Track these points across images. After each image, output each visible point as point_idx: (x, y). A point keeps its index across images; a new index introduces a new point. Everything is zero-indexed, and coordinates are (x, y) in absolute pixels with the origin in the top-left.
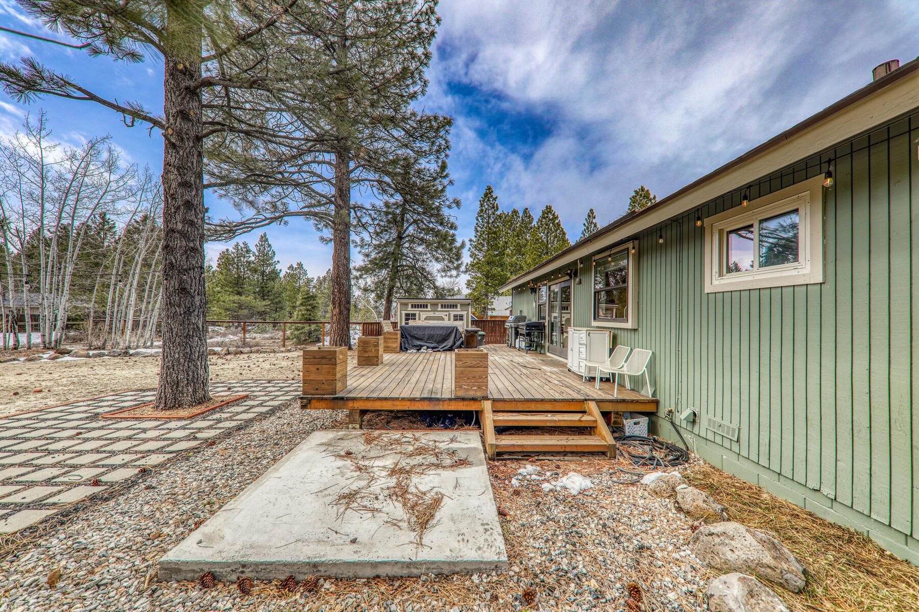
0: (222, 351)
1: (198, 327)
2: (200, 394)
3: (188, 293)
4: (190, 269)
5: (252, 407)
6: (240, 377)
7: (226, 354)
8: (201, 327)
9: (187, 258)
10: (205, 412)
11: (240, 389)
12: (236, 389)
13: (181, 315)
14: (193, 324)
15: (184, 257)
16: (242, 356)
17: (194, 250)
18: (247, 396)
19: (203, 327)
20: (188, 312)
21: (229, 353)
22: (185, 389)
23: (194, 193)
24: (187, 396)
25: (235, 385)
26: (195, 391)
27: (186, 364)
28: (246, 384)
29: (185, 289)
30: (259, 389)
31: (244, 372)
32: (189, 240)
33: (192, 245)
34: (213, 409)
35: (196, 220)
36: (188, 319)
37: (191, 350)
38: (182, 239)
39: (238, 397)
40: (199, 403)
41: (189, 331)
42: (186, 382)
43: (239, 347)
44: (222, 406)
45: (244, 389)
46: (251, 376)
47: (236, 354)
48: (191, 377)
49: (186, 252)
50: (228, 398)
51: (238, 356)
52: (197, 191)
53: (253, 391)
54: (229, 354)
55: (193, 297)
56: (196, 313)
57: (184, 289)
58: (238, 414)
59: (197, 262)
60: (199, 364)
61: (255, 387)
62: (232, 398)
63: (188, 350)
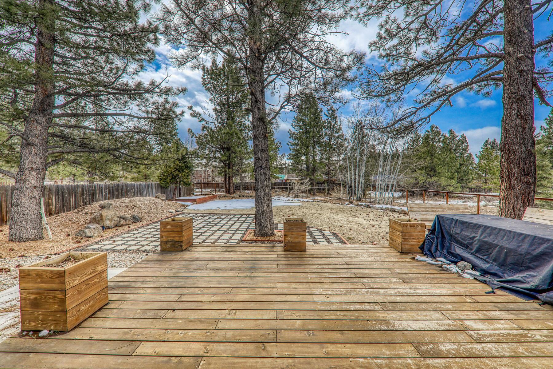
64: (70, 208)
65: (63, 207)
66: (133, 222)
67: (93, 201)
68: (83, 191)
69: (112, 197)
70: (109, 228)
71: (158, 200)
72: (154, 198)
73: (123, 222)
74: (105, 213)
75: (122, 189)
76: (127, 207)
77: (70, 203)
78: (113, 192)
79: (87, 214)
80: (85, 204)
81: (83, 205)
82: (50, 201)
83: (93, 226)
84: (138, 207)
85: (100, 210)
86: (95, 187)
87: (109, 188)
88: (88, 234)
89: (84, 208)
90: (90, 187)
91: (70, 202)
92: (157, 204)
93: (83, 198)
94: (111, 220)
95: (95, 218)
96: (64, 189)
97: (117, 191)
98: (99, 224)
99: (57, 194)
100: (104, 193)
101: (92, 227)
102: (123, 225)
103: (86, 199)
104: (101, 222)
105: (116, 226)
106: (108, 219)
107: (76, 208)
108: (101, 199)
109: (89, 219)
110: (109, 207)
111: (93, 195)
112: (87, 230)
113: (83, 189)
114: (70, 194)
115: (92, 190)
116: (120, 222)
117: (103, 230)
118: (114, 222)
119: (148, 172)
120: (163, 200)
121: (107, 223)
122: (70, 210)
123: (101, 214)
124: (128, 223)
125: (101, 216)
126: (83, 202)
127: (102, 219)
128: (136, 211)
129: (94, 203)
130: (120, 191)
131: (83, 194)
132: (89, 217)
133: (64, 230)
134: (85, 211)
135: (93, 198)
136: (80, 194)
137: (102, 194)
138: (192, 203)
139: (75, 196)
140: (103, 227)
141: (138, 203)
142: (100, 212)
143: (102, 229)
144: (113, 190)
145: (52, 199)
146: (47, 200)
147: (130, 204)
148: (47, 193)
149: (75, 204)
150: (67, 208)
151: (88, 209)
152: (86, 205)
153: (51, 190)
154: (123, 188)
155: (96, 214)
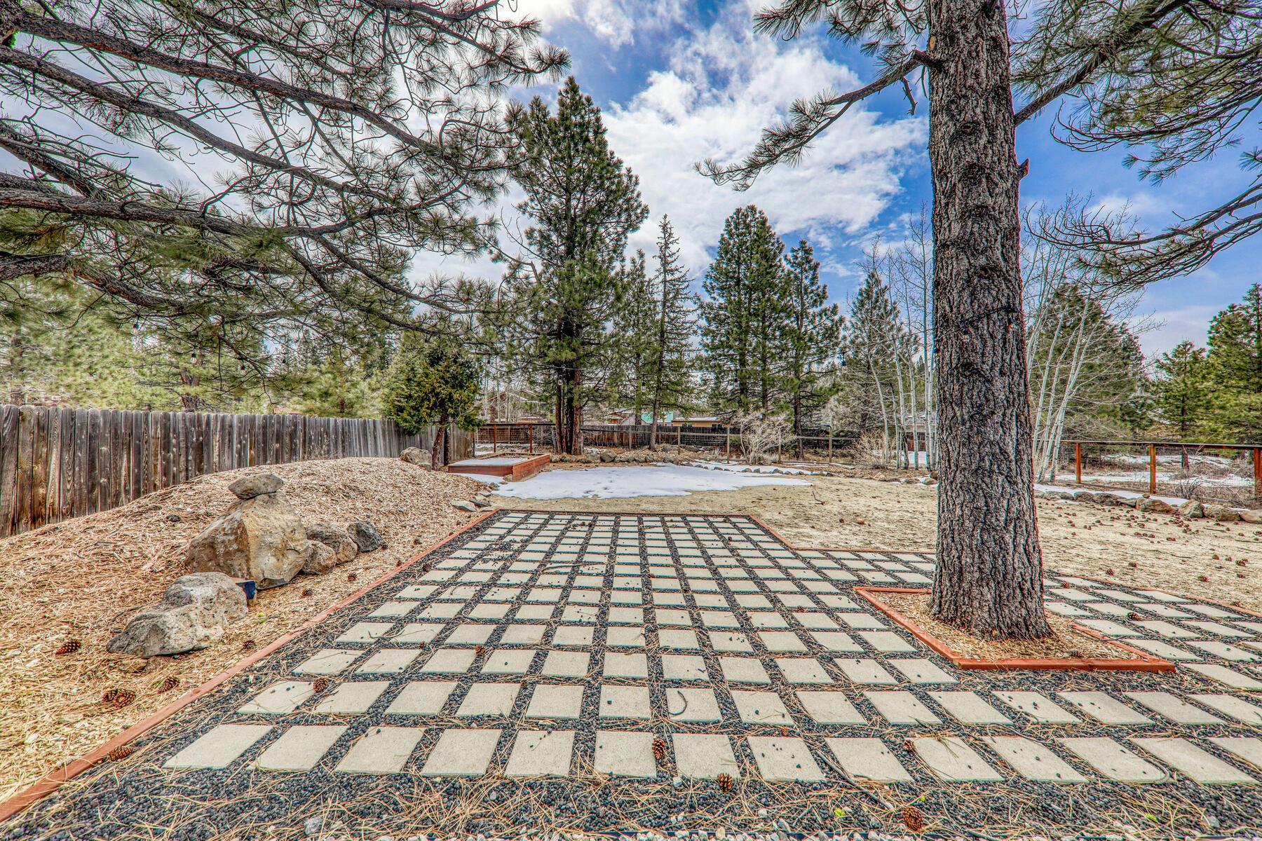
0: (1186, 506)
1: (1003, 452)
2: (1013, 611)
3: (978, 372)
4: (980, 318)
5: (1162, 727)
6: (1197, 590)
7: (1194, 516)
8: (1011, 450)
9: (972, 294)
10: (1012, 668)
11: (1167, 630)
12: (1151, 625)
13: (964, 423)
14: (991, 443)
15: (966, 294)
16: (1236, 529)
17: (989, 271)
18: (1168, 670)
19: (1018, 452)
20: (980, 416)
21: (1202, 515)
22: (975, 591)
23: (983, 141)
24: (981, 607)
25: (1160, 610)
26: (999, 602)
27: (977, 533)
28: (1200, 617)
29: (971, 364)
30: (1236, 654)
31: (1215, 577)
32: (975, 253)
33: (982, 261)
34: (1035, 669)
35: (990, 202)
36: (978, 433)
37: (987, 504)
38: (962, 256)
39: (1134, 660)
40: (1012, 635)
41: (982, 460)
42: (977, 575)
43: (1239, 504)
44: (1066, 669)
45: (1182, 633)
46: (1236, 595)
47: (1224, 518)
48: (988, 565)
49: (969, 281)
50: (1103, 649)
51: (1230, 525)
52: (992, 133)
53: (1208, 657)
54: (1204, 516)
55: (989, 381)
56: (997, 418)
57: (967, 365)
58: (1094, 729)
59: (996, 299)
60: (1009, 539)
61: (1227, 640)
62: (1115, 654)
63: (981, 503)
64: (117, 495)
65: (91, 491)
66: (360, 551)
67: (201, 470)
68: (166, 436)
69: (263, 456)
70: (271, 585)
71: (412, 469)
72: (398, 462)
73: (326, 553)
74: (256, 519)
75: (293, 435)
76: (328, 491)
77: (118, 477)
78: (265, 442)
79: (176, 520)
80: (171, 479)
81: (166, 485)
82: (38, 469)
83: (201, 587)
84: (362, 493)
85: (235, 506)
86: (208, 423)
87: (253, 427)
88: (178, 641)
89: (164, 498)
90: (192, 421)
91: (118, 472)
92: (413, 480)
93: (164, 458)
94: (282, 551)
95: (211, 544)
96: (94, 426)
97: (279, 437)
98: (230, 572)
99: (69, 442)
100: (236, 446)
101: (198, 592)
102: (326, 569)
103: (176, 462)
104: (237, 562)
105: (302, 573)
106: (270, 546)
107: (138, 494)
108: (228, 462)
109: (185, 544)
110: (272, 496)
111: (201, 449)
112: (171, 617)
113: (166, 428)
114: (119, 442)
115: (199, 434)
116: (313, 555)
117: (250, 597)
118: (291, 556)
119: (351, 396)
120: (425, 467)
121: (265, 564)
122: (116, 504)
123: (241, 524)
124: (341, 556)
125: (240, 533)
126: (165, 473)
127: (243, 550)
128: (359, 504)
129: (205, 477)
130: (287, 439)
131: (166, 447)
132: (184, 537)
133: (60, 610)
134: (168, 508)
135: (200, 458)
136: (153, 446)
137: (231, 447)
138: (501, 479)
139: (138, 452)
140: (249, 588)
141: (358, 476)
142: (237, 515)
143: (243, 597)
144: (265, 434)
145: (47, 463)
146: (26, 465)
147: (336, 482)
148: (29, 438)
149: (137, 482)
150: (104, 495)
151: (182, 498)
152: (175, 481)
153: (43, 427)
154: (295, 431)
155: (216, 524)
